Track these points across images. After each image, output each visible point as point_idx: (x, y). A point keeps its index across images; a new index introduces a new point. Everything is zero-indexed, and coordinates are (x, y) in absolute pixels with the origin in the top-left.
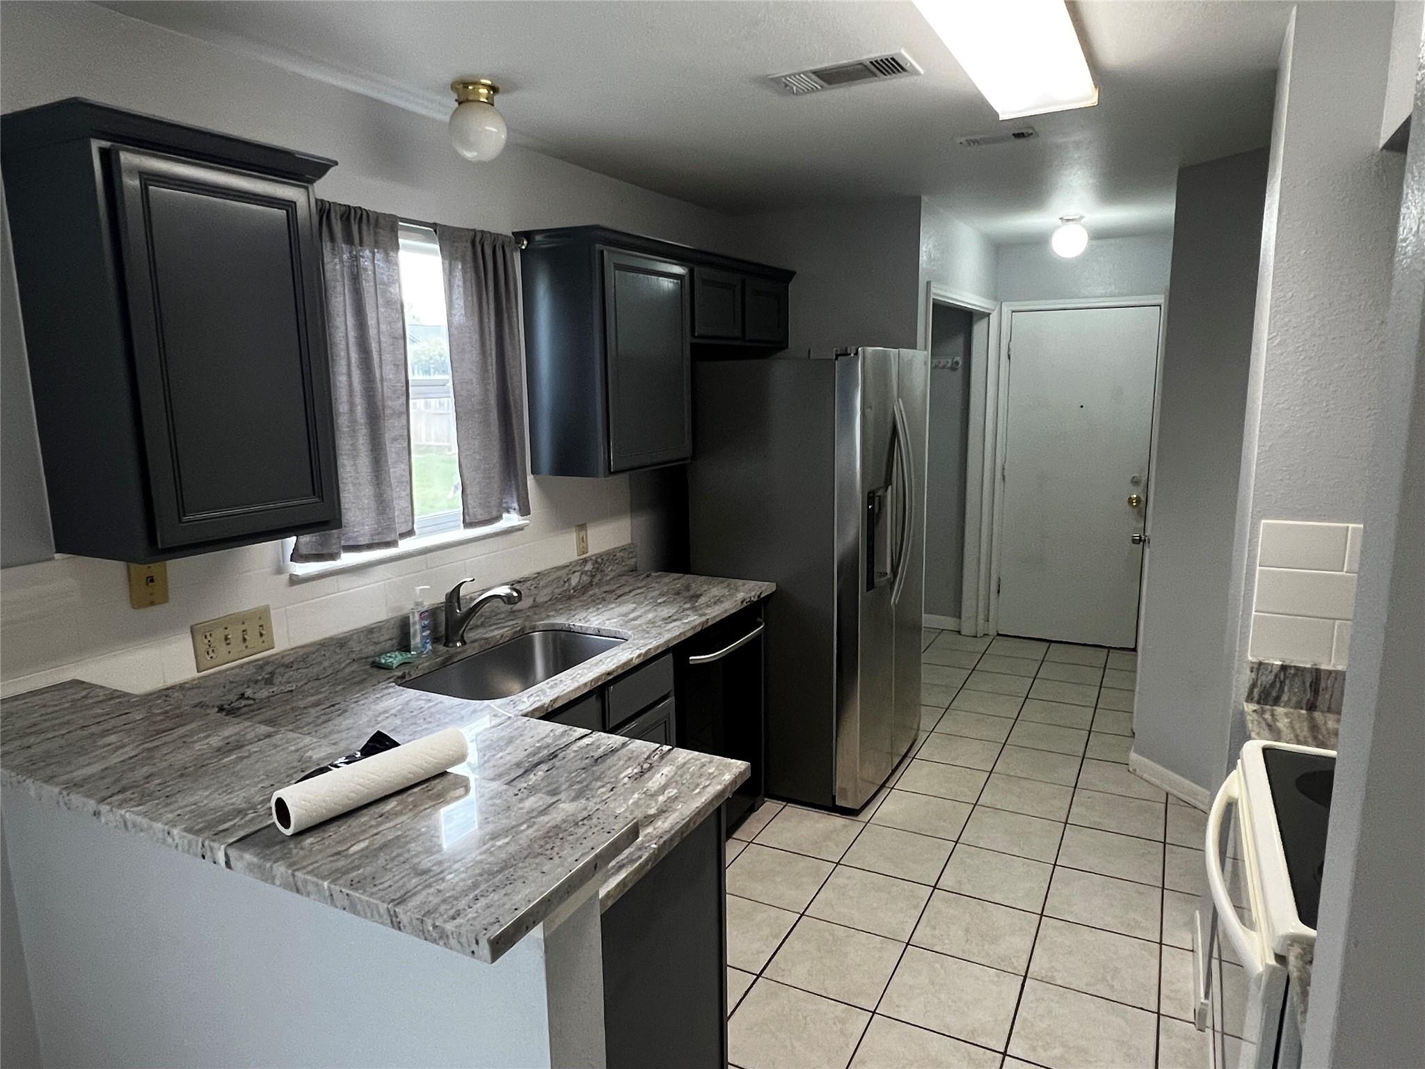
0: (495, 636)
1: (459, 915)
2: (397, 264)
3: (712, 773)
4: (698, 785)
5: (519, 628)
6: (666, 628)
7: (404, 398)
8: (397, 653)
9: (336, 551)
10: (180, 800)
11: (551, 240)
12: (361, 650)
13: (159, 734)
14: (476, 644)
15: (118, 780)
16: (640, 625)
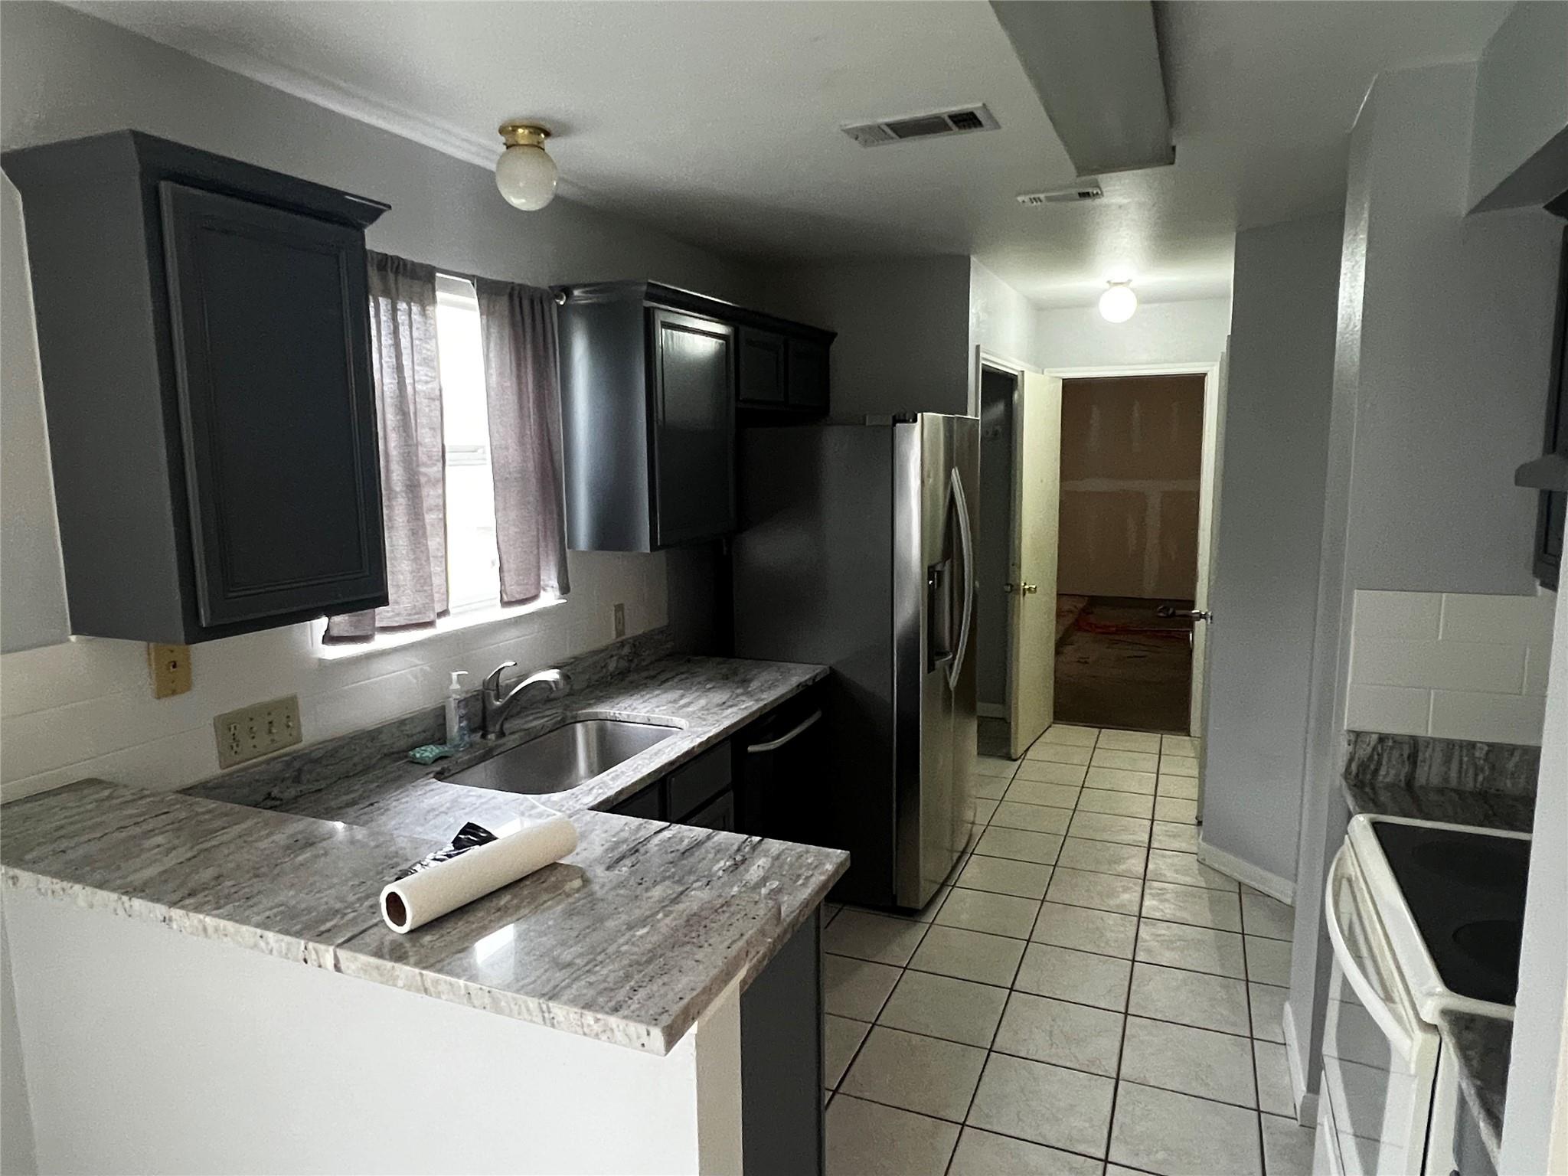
0: (535, 727)
1: (621, 1006)
2: (434, 318)
3: (811, 864)
4: (799, 876)
5: (559, 718)
6: (724, 715)
7: (440, 465)
8: (432, 746)
9: (370, 633)
10: (265, 901)
11: (590, 295)
12: (393, 743)
13: (211, 833)
14: (516, 736)
15: (183, 884)
16: (694, 712)
